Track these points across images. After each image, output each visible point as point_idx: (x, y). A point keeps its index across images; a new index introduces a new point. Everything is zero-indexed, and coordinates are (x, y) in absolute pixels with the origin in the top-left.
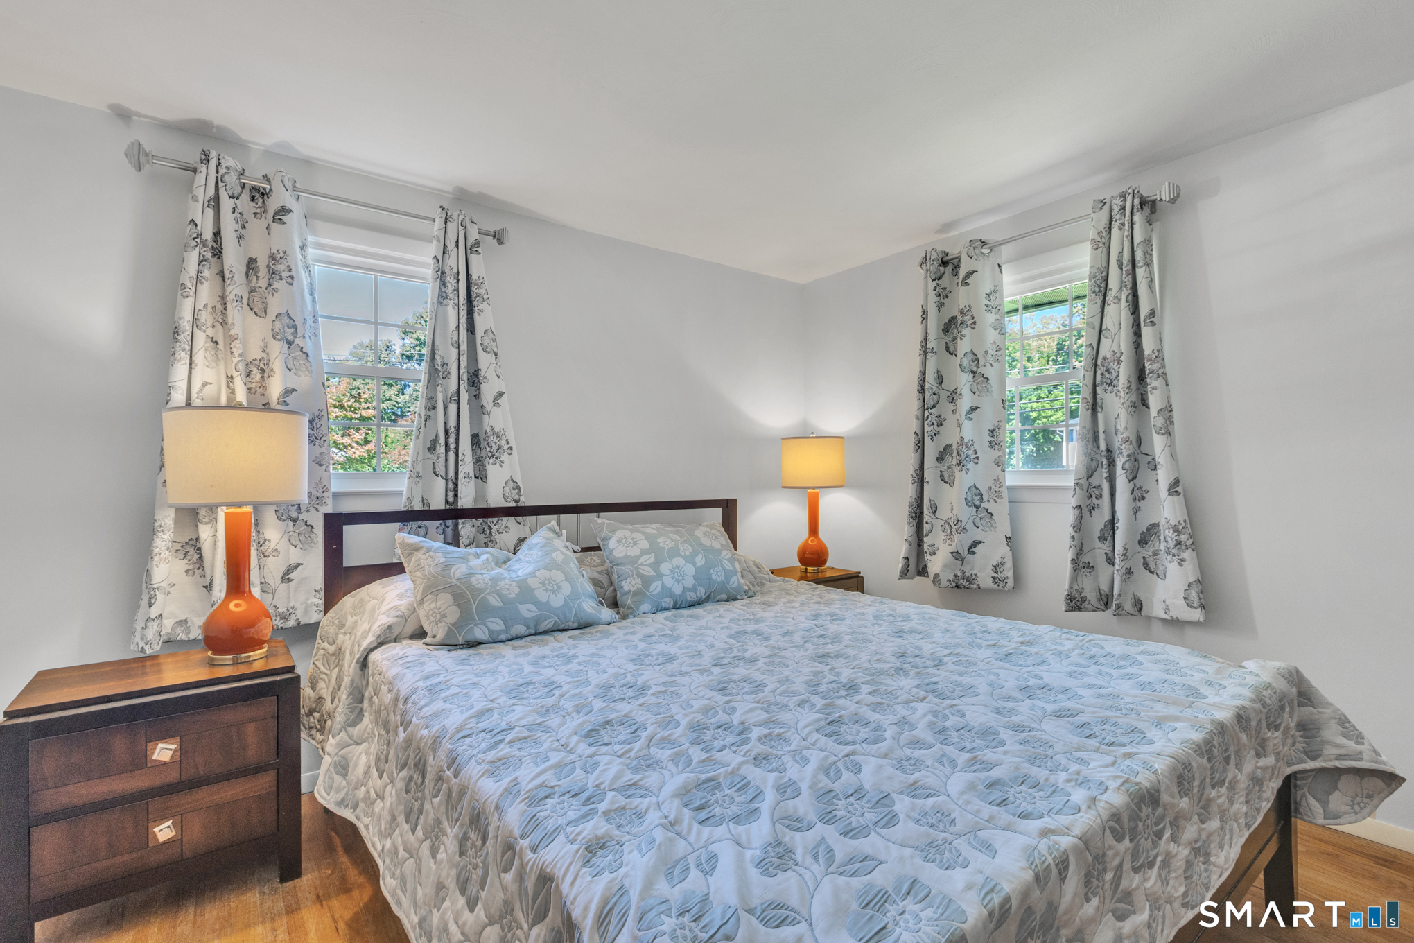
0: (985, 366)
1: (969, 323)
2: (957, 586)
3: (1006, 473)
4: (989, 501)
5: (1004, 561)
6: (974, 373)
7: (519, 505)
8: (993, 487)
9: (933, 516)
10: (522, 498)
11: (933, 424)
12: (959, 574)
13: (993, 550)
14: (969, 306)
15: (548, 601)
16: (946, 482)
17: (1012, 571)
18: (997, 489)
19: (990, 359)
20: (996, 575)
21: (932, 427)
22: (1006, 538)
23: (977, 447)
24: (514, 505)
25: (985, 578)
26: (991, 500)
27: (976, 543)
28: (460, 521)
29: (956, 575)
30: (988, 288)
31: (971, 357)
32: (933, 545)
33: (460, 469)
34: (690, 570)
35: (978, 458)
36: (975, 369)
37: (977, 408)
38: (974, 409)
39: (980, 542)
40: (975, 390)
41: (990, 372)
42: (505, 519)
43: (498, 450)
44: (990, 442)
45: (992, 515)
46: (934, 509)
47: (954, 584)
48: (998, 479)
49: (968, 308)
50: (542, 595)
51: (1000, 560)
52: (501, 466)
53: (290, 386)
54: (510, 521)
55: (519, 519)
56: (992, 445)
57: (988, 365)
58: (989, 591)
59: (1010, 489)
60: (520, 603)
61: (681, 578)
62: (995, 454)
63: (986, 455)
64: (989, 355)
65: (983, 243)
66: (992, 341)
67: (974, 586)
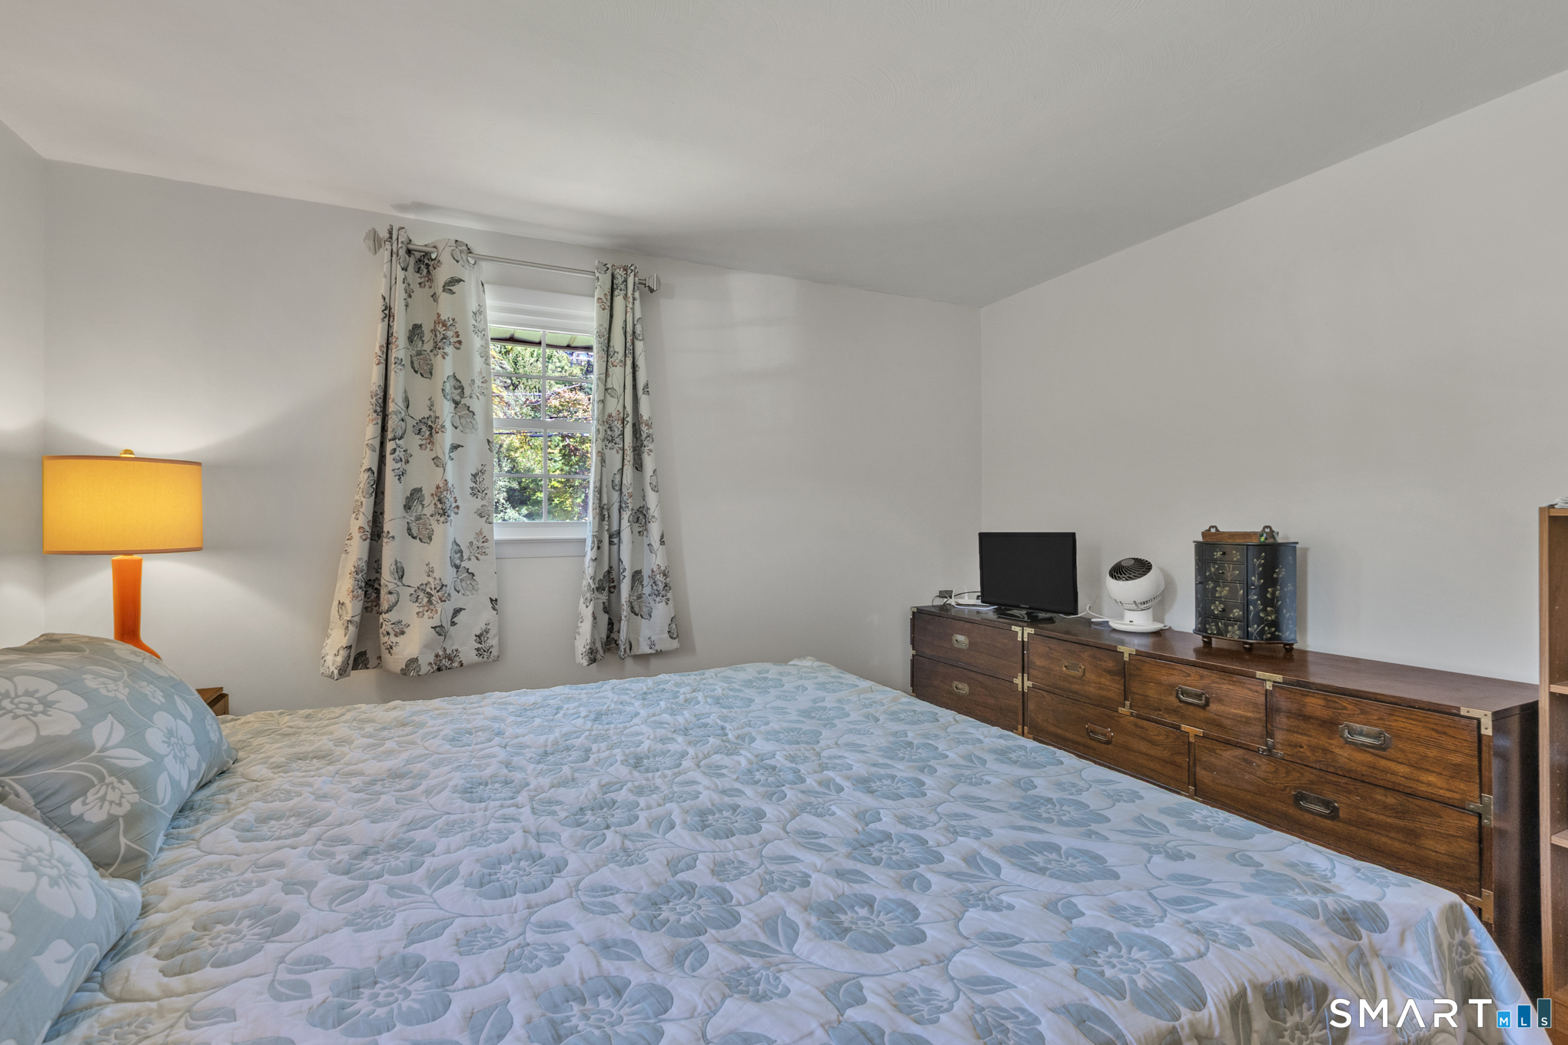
0: (471, 397)
1: (452, 340)
2: (439, 669)
3: (494, 525)
4: (469, 559)
5: (489, 627)
6: (457, 403)
8: (475, 542)
9: (399, 583)
11: (401, 460)
12: (441, 653)
13: (476, 617)
14: (453, 320)
16: (414, 538)
17: (497, 638)
18: (480, 544)
19: (477, 391)
20: (480, 646)
21: (400, 464)
22: (491, 600)
23: (456, 493)
25: (468, 652)
26: (473, 558)
27: (457, 612)
29: (437, 656)
30: (474, 307)
31: (452, 382)
32: (400, 622)
35: (458, 507)
36: (457, 398)
37: (459, 446)
38: (455, 447)
39: (461, 609)
40: (458, 424)
41: (476, 405)
44: (472, 489)
45: (473, 575)
46: (401, 574)
47: (435, 667)
48: (481, 533)
49: (451, 322)
51: (484, 627)
56: (475, 493)
57: (475, 397)
58: (474, 666)
59: (499, 543)
62: (477, 503)
63: (469, 505)
64: (476, 385)
65: (469, 251)
66: (479, 370)
67: (456, 664)
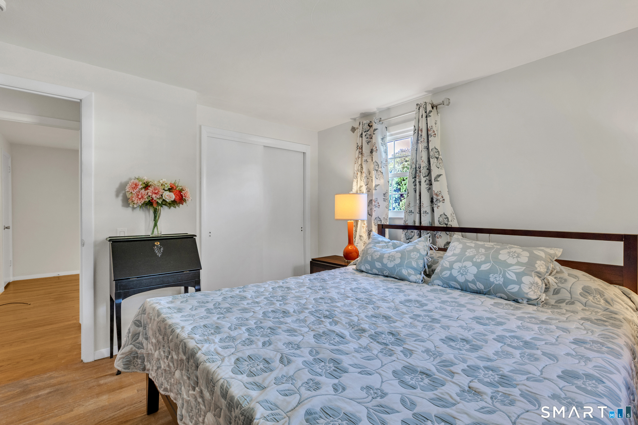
7: (448, 226)
10: (449, 223)
15: (386, 264)
24: (445, 226)
28: (422, 231)
33: (422, 209)
34: (474, 270)
42: (439, 232)
43: (436, 201)
50: (385, 261)
52: (438, 208)
53: (377, 184)
54: (443, 234)
55: (448, 233)
60: (376, 261)
61: (464, 273)
